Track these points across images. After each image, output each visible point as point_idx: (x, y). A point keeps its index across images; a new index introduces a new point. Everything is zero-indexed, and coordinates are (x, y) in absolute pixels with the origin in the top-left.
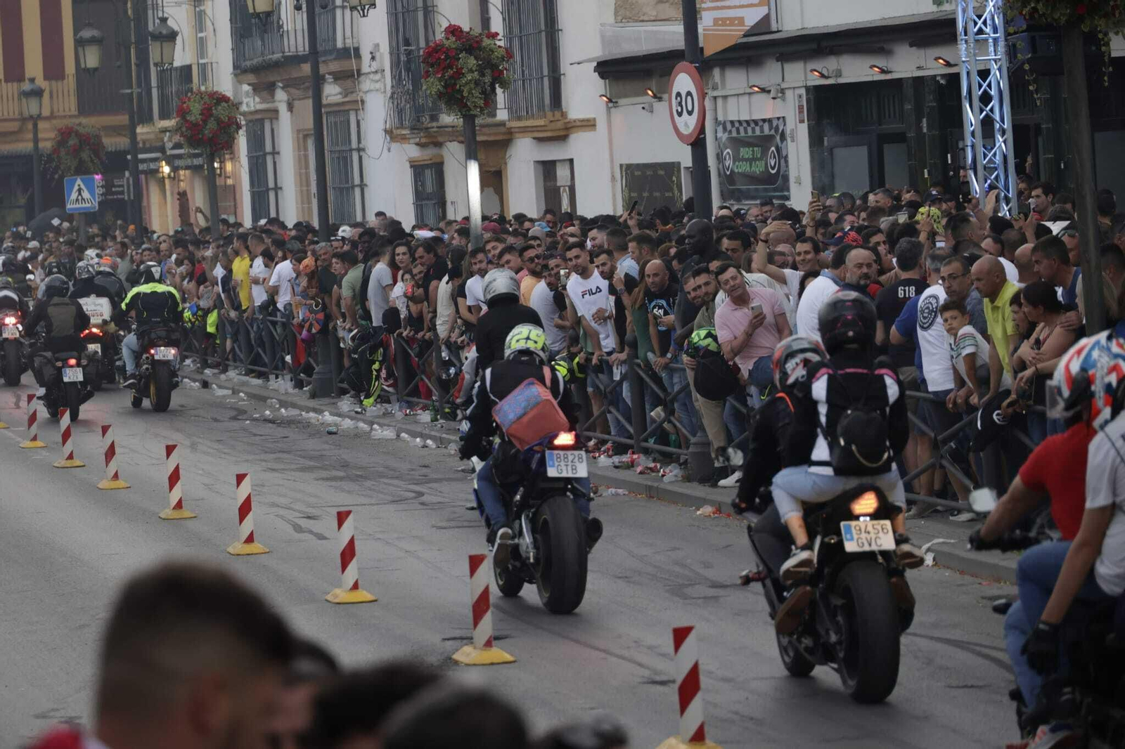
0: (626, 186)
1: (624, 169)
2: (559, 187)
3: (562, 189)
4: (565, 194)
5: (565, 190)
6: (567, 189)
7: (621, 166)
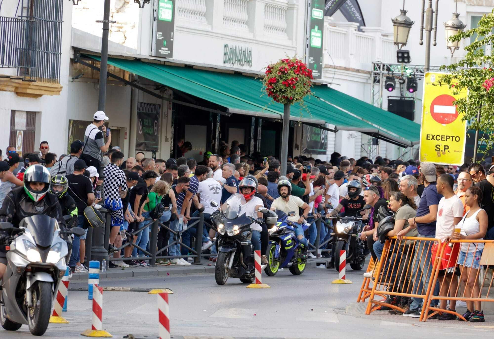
0: (72, 134)
1: (71, 123)
2: (16, 130)
3: (18, 132)
4: (20, 136)
5: (20, 133)
6: (22, 132)
7: (70, 121)
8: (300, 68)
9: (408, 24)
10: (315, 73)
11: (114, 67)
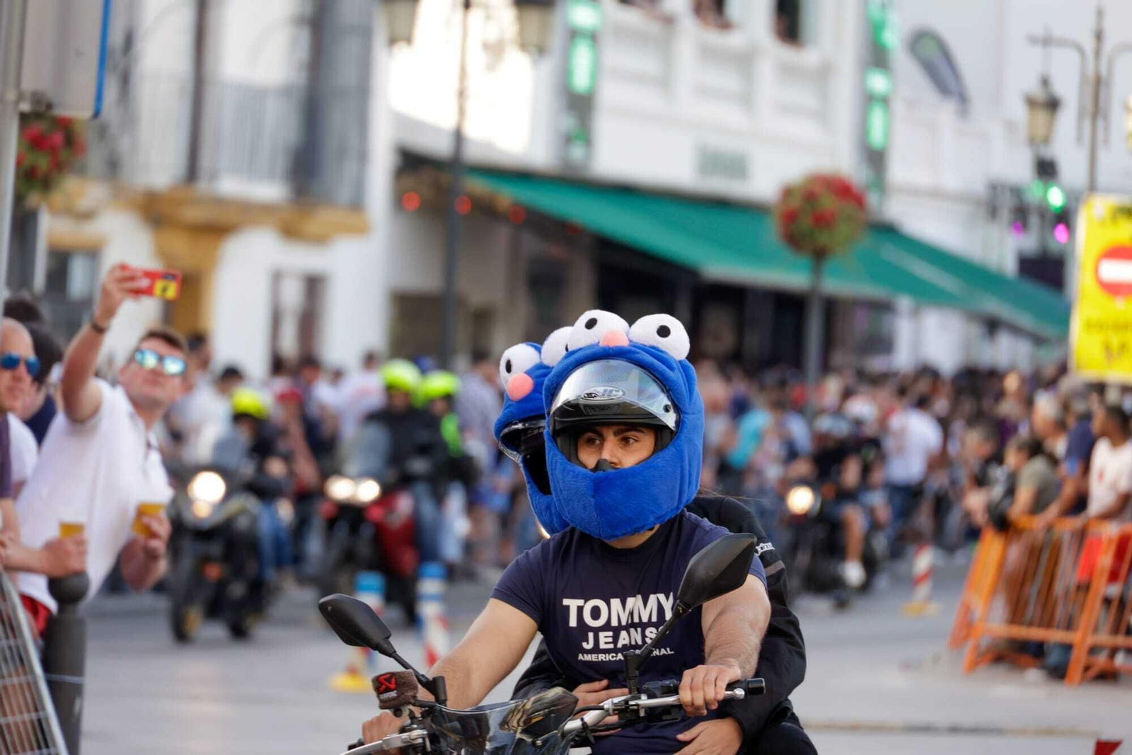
8: (843, 190)
9: (1053, 105)
10: (872, 199)
11: (477, 186)
